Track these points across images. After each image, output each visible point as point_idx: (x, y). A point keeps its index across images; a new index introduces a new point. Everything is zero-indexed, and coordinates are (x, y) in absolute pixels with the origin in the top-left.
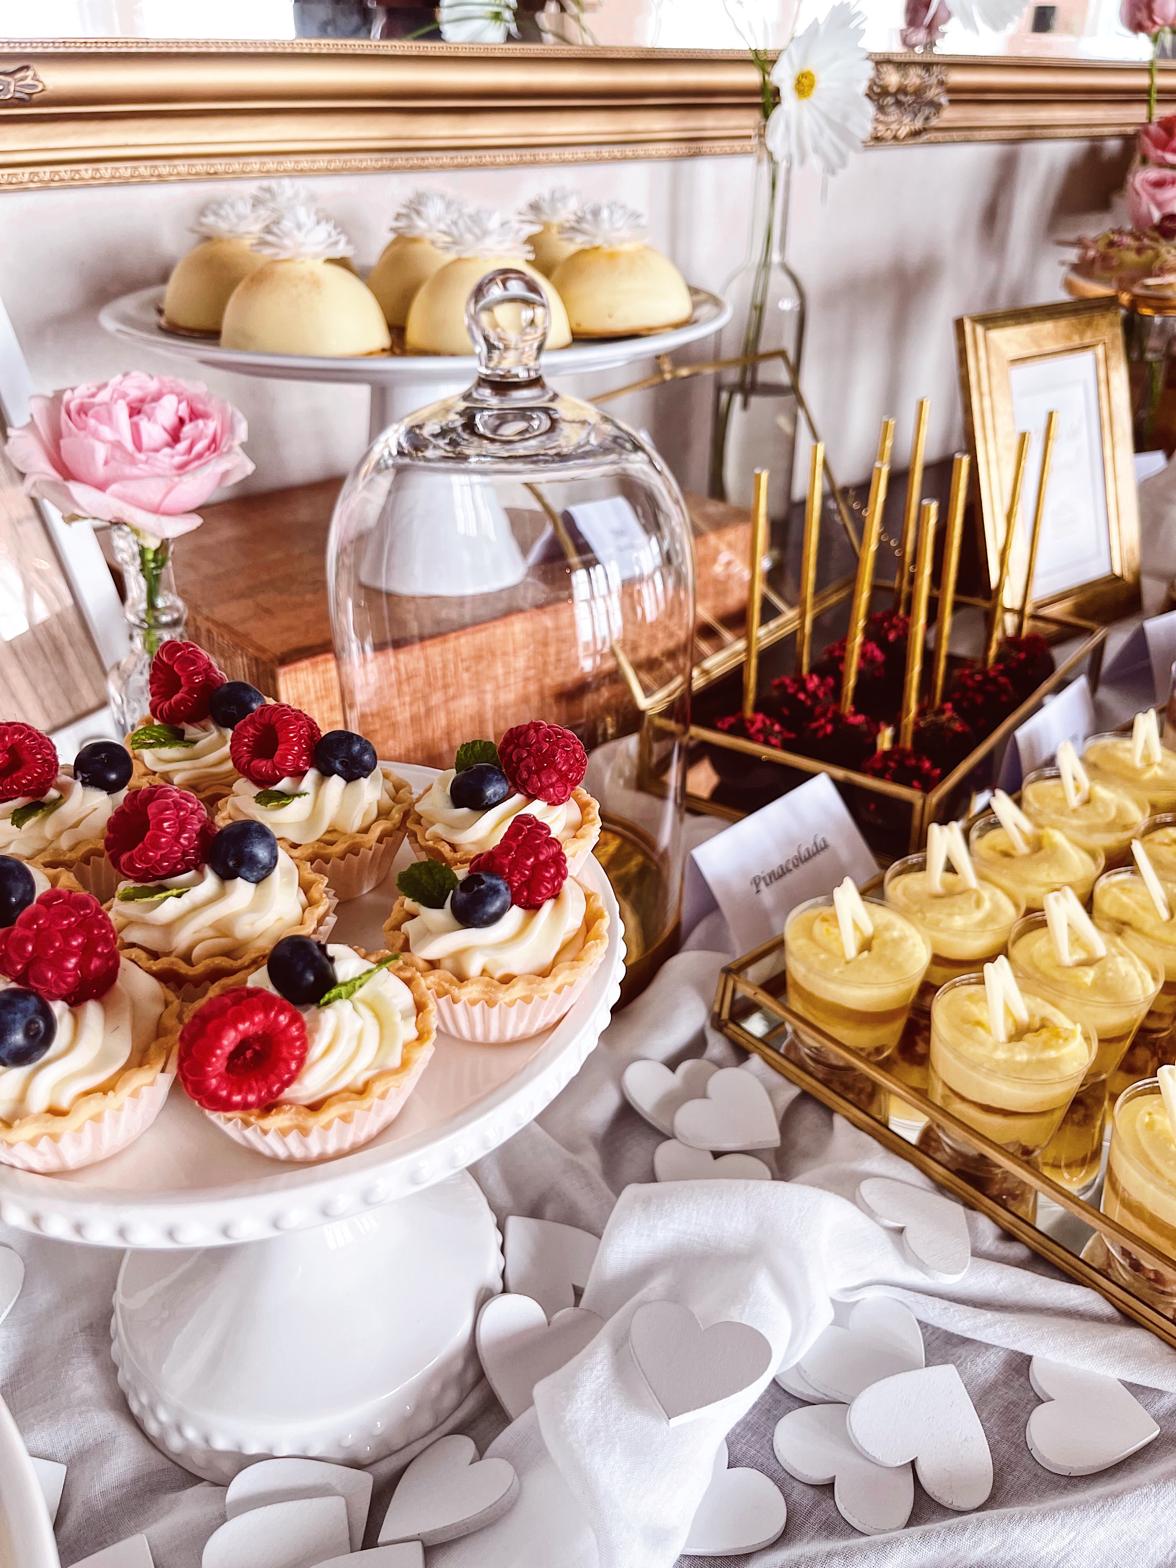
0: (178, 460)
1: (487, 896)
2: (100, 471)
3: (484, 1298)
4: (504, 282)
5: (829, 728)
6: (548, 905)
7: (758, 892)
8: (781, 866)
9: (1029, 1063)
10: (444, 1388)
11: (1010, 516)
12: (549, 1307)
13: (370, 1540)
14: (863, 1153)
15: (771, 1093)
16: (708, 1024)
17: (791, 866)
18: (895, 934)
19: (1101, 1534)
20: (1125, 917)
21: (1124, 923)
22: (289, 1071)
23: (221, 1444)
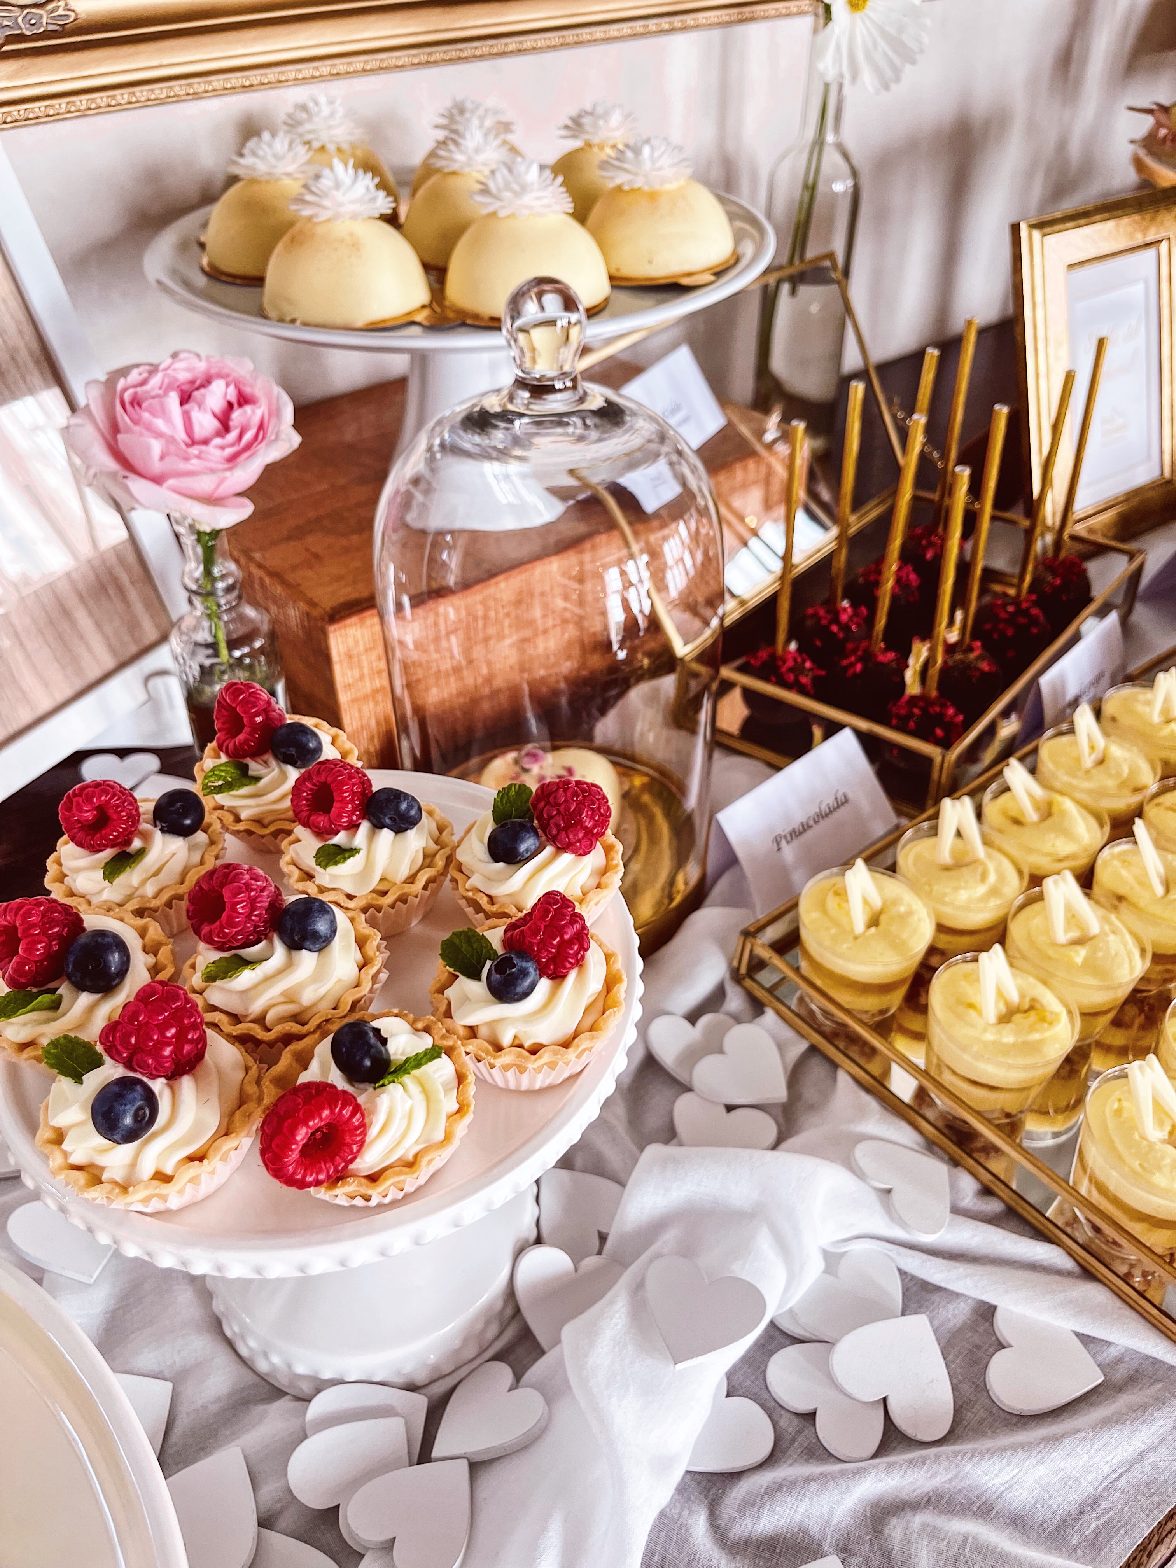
0: (229, 451)
1: (517, 979)
2: (157, 467)
3: (519, 1252)
4: (540, 295)
5: (859, 667)
6: (573, 975)
7: (779, 849)
8: (802, 824)
9: (1014, 1045)
10: (487, 1323)
11: (1056, 428)
12: (576, 1256)
13: (424, 1456)
14: (862, 1113)
15: (781, 1047)
16: (728, 976)
17: (811, 823)
18: (902, 909)
19: (1041, 1471)
20: (1122, 891)
21: (1120, 898)
22: (352, 1152)
23: (301, 1369)
